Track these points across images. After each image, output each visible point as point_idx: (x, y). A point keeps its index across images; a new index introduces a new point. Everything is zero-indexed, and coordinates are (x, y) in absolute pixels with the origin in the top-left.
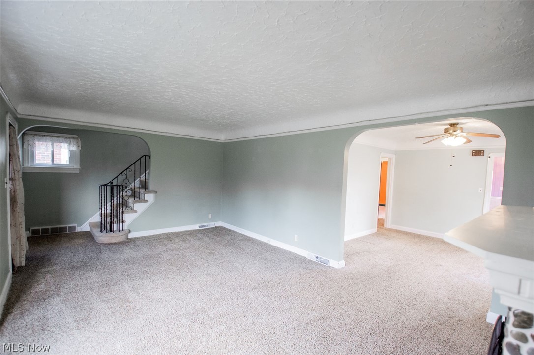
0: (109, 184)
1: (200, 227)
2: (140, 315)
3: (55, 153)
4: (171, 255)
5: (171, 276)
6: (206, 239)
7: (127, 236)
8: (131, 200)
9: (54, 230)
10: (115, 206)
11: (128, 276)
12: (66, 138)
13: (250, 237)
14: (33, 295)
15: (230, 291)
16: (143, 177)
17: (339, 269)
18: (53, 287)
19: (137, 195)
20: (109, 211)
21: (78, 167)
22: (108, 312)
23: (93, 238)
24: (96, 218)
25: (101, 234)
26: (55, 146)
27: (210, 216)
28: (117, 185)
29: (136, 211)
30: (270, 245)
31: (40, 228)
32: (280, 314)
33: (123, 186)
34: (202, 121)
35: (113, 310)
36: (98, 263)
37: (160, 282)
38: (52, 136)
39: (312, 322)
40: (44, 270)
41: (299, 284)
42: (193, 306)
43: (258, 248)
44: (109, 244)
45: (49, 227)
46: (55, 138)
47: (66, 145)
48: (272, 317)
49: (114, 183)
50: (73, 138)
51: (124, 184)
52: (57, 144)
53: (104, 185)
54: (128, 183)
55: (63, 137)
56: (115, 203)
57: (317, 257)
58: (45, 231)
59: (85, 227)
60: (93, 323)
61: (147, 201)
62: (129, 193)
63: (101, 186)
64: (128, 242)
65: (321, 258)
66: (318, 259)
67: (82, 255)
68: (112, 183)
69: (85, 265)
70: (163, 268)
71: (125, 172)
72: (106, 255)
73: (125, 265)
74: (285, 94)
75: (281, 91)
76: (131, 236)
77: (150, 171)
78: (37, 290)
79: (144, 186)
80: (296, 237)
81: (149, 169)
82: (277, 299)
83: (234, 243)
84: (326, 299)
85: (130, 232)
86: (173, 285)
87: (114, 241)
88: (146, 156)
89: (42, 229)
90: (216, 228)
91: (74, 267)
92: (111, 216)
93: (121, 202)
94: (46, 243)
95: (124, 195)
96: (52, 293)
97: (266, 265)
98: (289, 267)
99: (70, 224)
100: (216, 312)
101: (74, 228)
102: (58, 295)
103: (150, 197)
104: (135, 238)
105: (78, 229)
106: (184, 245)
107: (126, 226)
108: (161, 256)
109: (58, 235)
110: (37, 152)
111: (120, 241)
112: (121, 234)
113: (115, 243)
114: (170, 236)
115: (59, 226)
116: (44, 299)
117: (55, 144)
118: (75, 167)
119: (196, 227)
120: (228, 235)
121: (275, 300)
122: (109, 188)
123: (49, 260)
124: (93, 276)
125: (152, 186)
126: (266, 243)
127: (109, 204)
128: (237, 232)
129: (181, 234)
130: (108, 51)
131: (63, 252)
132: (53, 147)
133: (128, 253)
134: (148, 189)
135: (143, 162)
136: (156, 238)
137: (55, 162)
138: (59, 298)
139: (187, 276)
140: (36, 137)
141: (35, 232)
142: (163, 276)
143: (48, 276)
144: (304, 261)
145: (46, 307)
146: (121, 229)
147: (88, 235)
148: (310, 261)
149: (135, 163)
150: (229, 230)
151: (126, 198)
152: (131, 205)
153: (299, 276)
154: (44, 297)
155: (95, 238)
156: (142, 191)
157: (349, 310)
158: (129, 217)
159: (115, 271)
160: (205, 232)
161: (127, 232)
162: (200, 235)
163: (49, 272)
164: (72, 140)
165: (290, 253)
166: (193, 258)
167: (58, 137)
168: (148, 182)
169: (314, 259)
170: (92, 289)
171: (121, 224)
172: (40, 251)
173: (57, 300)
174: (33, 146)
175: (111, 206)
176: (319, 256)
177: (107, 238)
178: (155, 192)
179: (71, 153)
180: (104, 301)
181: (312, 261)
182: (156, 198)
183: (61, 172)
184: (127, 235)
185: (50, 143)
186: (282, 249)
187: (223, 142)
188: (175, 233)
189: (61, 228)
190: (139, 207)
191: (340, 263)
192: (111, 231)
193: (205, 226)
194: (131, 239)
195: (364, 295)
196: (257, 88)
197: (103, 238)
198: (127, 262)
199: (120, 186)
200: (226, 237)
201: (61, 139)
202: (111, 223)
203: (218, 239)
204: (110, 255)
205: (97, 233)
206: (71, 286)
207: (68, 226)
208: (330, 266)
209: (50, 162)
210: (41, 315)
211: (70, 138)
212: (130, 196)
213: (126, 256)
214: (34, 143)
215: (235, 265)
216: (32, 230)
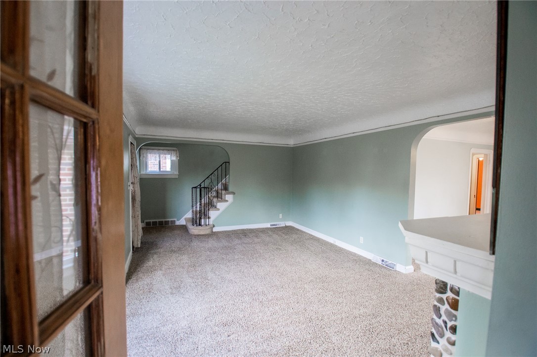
0: (199, 187)
1: (271, 225)
2: (215, 290)
3: (161, 162)
4: (245, 248)
5: (241, 264)
6: (275, 236)
7: (212, 230)
8: (215, 200)
9: (161, 223)
10: (203, 205)
11: (210, 260)
12: (169, 150)
13: (316, 237)
14: (144, 268)
15: (289, 281)
16: (224, 181)
17: (406, 274)
18: (158, 264)
19: (220, 196)
20: (198, 209)
21: (177, 173)
22: (193, 285)
23: (187, 230)
24: (189, 215)
25: (193, 227)
26: (161, 157)
27: (281, 216)
28: (204, 188)
29: (219, 210)
30: (336, 246)
31: (151, 221)
32: (331, 306)
33: (208, 188)
34: (271, 129)
35: (196, 284)
36: (189, 249)
37: (233, 267)
38: (159, 150)
39: (361, 316)
40: (152, 252)
41: (356, 283)
42: (256, 288)
43: (323, 248)
44: (198, 235)
45: (157, 220)
46: (161, 151)
47: (168, 156)
48: (323, 307)
49: (202, 186)
50: (173, 150)
51: (210, 187)
52: (163, 155)
53: (195, 188)
54: (212, 185)
55: (166, 150)
56: (203, 202)
57: (383, 261)
58: (155, 223)
59: (182, 222)
60: (182, 291)
61: (227, 201)
62: (214, 194)
63: (193, 188)
64: (213, 234)
65: (386, 262)
66: (383, 263)
67: (178, 243)
68: (200, 186)
69: (179, 250)
70: (236, 257)
71: (210, 177)
72: (195, 243)
73: (208, 252)
74: (339, 99)
75: (335, 97)
76: (215, 230)
77: (229, 176)
78: (147, 265)
79: (226, 188)
80: (361, 238)
81: (229, 174)
82: (331, 293)
83: (300, 242)
84: (382, 299)
85: (214, 226)
86: (242, 271)
87: (202, 233)
88: (226, 162)
89: (153, 222)
90: (286, 227)
91: (173, 251)
92: (200, 213)
93: (207, 202)
94: (155, 232)
95: (210, 195)
96: (157, 268)
97: (327, 264)
98: (350, 267)
99: (172, 218)
100: (273, 296)
101: (175, 221)
102: (160, 270)
103: (229, 197)
104: (218, 232)
105: (177, 223)
106: (256, 240)
107: (211, 221)
108: (236, 247)
109: (163, 227)
110: (149, 162)
111: (206, 233)
112: (207, 228)
113: (203, 235)
114: (246, 231)
115: (164, 220)
116: (152, 271)
117: (161, 155)
118: (175, 173)
119: (268, 225)
120: (296, 234)
121: (329, 294)
122: (198, 190)
123: (156, 245)
124: (185, 259)
125: (231, 189)
126: (332, 244)
127: (198, 204)
128: (305, 232)
129: (255, 231)
130: (191, 86)
131: (166, 239)
132: (160, 158)
133: (212, 243)
134: (228, 190)
135: (224, 168)
136: (235, 233)
137: (161, 170)
138: (161, 272)
139: (254, 265)
140: (148, 151)
141: (148, 224)
142: (236, 263)
143: (155, 256)
144: (369, 263)
145: (152, 277)
146: (207, 224)
147: (184, 228)
148: (375, 264)
149: (217, 169)
150: (298, 230)
151: (212, 198)
152: (215, 204)
153: (359, 277)
154: (152, 270)
155: (189, 230)
156: (224, 192)
157: (404, 312)
158: (213, 214)
159: (201, 256)
160: (275, 230)
161: (212, 226)
162: (270, 233)
163: (155, 253)
164: (173, 152)
165: (355, 255)
166: (261, 251)
167: (163, 150)
168: (228, 185)
169: (380, 263)
170: (183, 268)
171: (207, 220)
172: (151, 238)
173: (159, 273)
174: (146, 158)
175: (200, 205)
176: (384, 260)
177: (197, 231)
178: (234, 193)
179: (172, 162)
180: (191, 277)
181: (377, 264)
182: (234, 198)
183: (166, 177)
184: (212, 228)
185: (158, 155)
186: (348, 251)
187: (292, 146)
188: (250, 229)
189: (165, 221)
190: (221, 206)
191: (407, 267)
192: (200, 225)
193: (276, 225)
194: (215, 232)
195: (427, 301)
196: (311, 97)
197: (194, 230)
198: (210, 250)
199: (206, 188)
200: (294, 236)
201: (165, 151)
202: (200, 218)
203: (286, 237)
204: (198, 243)
205: (190, 226)
206: (170, 264)
207: (170, 220)
208: (395, 271)
209: (158, 170)
210: (149, 282)
211: (171, 150)
212: (214, 197)
213: (210, 245)
214: (147, 156)
215: (297, 261)
216: (146, 222)
